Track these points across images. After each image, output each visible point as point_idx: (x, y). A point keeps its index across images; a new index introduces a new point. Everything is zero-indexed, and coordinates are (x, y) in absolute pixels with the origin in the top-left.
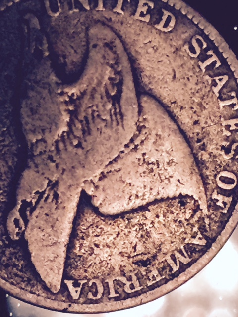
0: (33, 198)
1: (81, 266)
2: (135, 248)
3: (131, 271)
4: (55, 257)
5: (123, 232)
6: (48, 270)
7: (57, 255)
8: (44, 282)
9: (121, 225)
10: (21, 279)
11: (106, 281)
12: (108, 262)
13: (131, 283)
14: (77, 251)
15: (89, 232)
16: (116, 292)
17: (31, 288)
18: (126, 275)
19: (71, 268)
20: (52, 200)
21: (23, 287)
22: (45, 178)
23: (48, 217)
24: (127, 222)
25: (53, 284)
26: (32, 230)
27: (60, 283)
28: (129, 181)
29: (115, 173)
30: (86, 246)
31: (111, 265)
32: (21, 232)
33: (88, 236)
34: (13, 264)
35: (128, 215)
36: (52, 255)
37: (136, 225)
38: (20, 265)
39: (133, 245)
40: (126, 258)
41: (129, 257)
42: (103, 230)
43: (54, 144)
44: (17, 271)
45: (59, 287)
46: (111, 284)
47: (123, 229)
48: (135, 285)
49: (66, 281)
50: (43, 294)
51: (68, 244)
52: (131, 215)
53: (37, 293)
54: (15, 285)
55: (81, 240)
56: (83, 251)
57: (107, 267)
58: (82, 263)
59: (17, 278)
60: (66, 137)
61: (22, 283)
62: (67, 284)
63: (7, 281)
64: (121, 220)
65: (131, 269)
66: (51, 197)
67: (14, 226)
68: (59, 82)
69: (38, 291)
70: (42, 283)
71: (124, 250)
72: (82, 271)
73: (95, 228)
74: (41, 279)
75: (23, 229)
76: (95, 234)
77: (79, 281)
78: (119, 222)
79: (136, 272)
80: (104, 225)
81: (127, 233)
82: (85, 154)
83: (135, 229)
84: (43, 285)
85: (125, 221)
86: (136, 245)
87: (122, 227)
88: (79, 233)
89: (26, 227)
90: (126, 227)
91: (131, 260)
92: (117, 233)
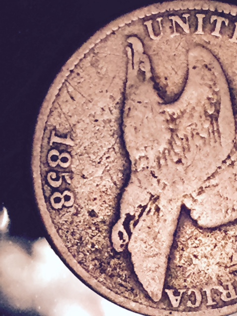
0: (136, 212)
1: (181, 276)
2: (231, 258)
3: (227, 281)
4: (156, 267)
5: (220, 244)
6: (151, 281)
7: (159, 266)
8: (147, 292)
9: (218, 237)
10: (125, 289)
11: (204, 290)
12: (206, 271)
13: (227, 291)
14: (177, 262)
15: (188, 244)
16: (214, 300)
17: (134, 297)
18: (223, 284)
19: (172, 278)
20: (154, 214)
21: (127, 296)
22: (148, 192)
23: (150, 230)
24: (224, 234)
25: (155, 293)
26: (135, 242)
27: (161, 292)
28: (225, 196)
29: (213, 188)
30: (185, 257)
31: (209, 275)
32: (125, 243)
33: (187, 248)
34: (117, 274)
35: (225, 227)
36: (154, 266)
37: (233, 236)
38: (124, 275)
39: (230, 256)
40: (223, 268)
41: (226, 267)
42: (202, 242)
43: (156, 160)
44: (121, 281)
45: (160, 296)
46: (208, 293)
47: (220, 240)
48: (231, 294)
49: (167, 291)
50: (146, 303)
51: (168, 255)
52: (228, 228)
53: (140, 301)
54: (119, 294)
55: (181, 251)
56: (182, 261)
57: (205, 276)
58: (182, 273)
59: (121, 288)
60: (167, 154)
61: (126, 292)
62: (168, 294)
63: (111, 290)
64: (218, 232)
65: (228, 278)
66: (153, 210)
67: (119, 238)
68: (161, 102)
69: (141, 300)
70: (144, 292)
71: (220, 261)
72: (182, 281)
73: (194, 240)
74: (144, 289)
75: (127, 241)
76: (194, 245)
77: (179, 291)
78: (216, 234)
79: (232, 281)
80: (202, 237)
81: (224, 245)
82: (185, 170)
83: (231, 240)
84: (145, 294)
85: (222, 233)
86: (232, 256)
87: (219, 239)
88: (179, 245)
89: (129, 240)
90: (223, 239)
91: (228, 269)
92: (214, 245)
